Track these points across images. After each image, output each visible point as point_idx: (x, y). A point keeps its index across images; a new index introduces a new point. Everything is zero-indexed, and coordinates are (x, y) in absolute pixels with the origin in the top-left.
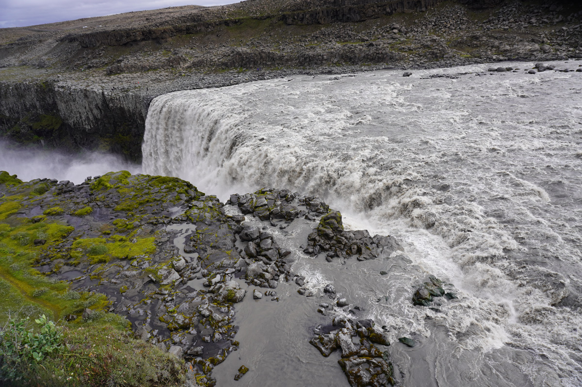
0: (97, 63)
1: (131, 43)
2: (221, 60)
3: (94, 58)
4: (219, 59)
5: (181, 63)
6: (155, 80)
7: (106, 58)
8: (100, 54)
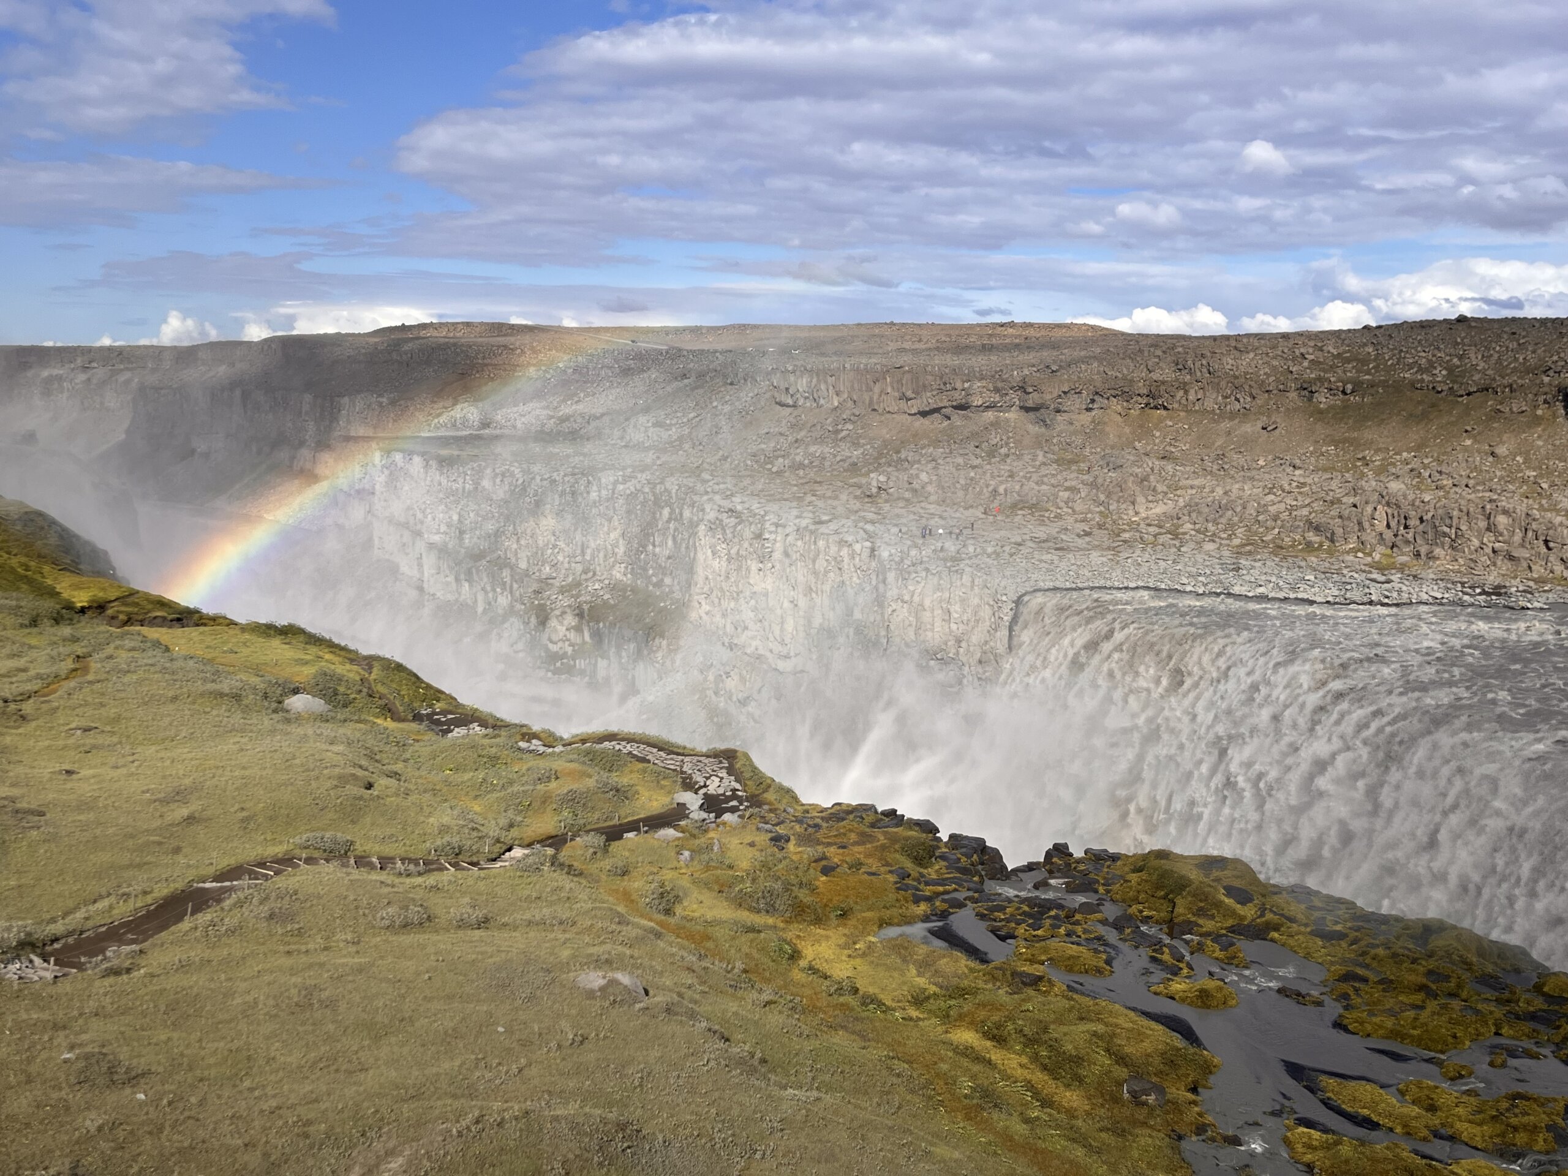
0: (824, 458)
1: (948, 411)
2: (1305, 512)
3: (815, 441)
4: (1297, 508)
5: (1140, 499)
6: (1044, 541)
7: (856, 445)
8: (837, 432)
